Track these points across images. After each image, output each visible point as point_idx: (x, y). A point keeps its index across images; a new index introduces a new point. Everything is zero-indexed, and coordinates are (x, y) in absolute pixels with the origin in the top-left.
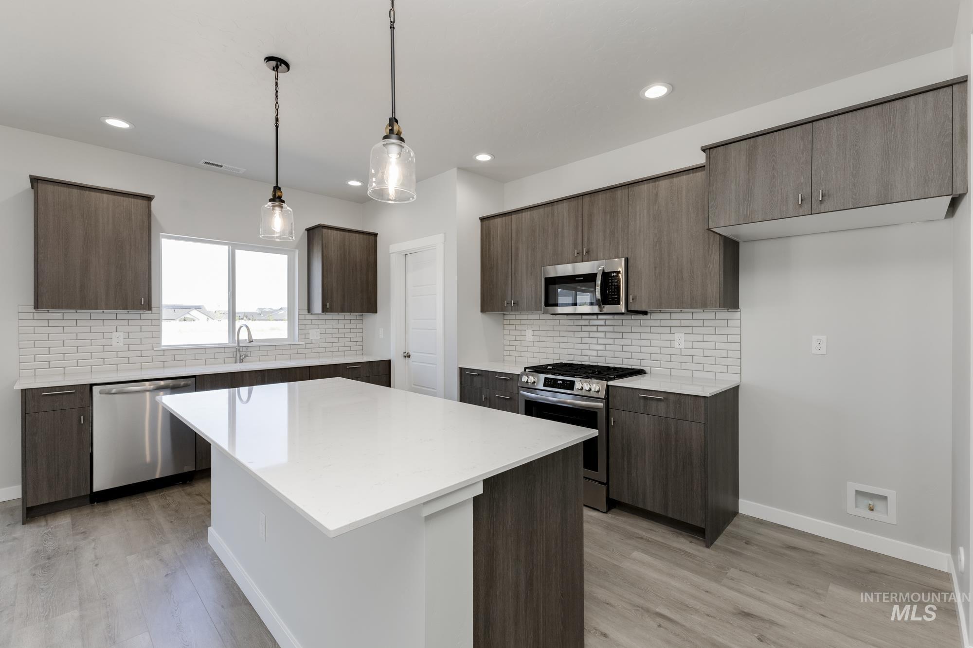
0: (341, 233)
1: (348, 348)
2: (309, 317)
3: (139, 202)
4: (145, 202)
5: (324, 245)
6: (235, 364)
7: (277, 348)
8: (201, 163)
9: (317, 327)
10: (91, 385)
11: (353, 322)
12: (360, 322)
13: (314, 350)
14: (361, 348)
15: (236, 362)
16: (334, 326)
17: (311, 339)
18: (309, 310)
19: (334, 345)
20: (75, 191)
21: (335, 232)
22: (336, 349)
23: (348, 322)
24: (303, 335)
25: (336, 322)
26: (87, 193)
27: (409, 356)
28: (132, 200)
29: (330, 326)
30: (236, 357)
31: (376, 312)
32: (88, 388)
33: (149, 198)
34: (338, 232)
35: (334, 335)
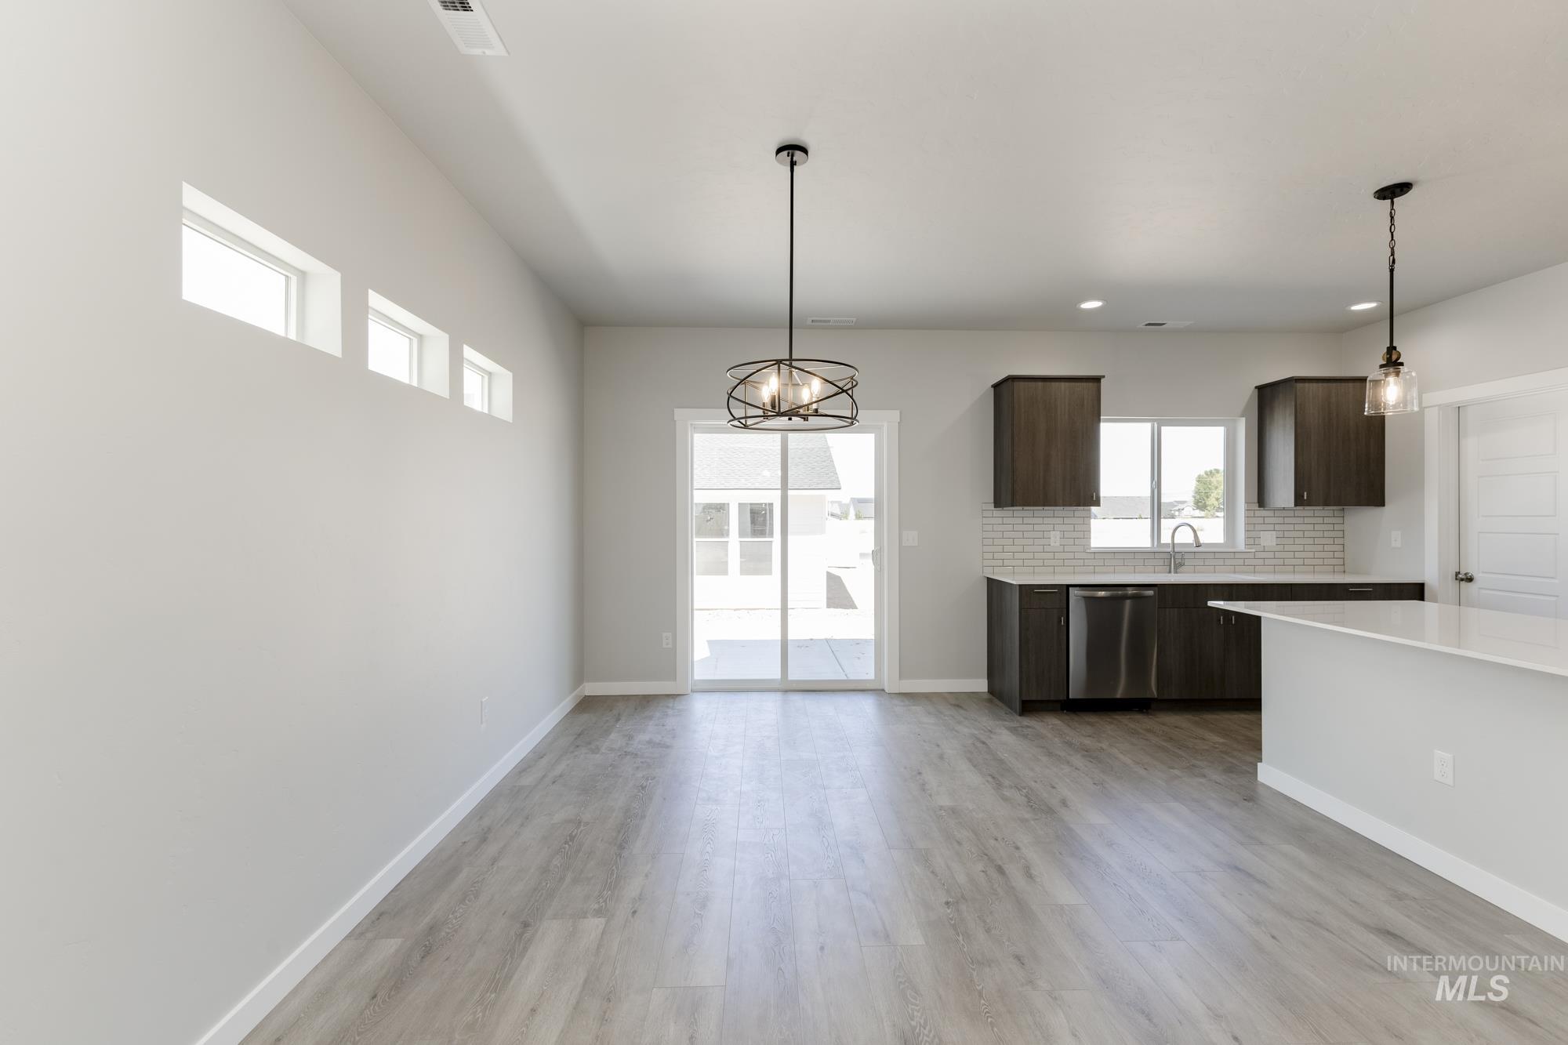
0: (1325, 385)
1: (1320, 562)
2: (1263, 513)
3: (1090, 385)
4: (1096, 384)
5: (1298, 406)
6: (1170, 575)
7: (1217, 556)
8: (1141, 326)
9: (1271, 527)
10: (1068, 586)
11: (1326, 520)
12: (1340, 520)
13: (1267, 562)
14: (1340, 562)
15: (1170, 572)
16: (1297, 527)
17: (1262, 545)
18: (1261, 501)
19: (1297, 555)
20: (1040, 384)
21: (1314, 385)
22: (1300, 562)
23: (1320, 520)
24: (1252, 538)
25: (1300, 520)
26: (1048, 384)
27: (1470, 580)
28: (1084, 384)
29: (1291, 527)
30: (1170, 566)
31: (1382, 504)
32: (1065, 588)
33: (1097, 380)
34: (1320, 384)
35: (1297, 541)
